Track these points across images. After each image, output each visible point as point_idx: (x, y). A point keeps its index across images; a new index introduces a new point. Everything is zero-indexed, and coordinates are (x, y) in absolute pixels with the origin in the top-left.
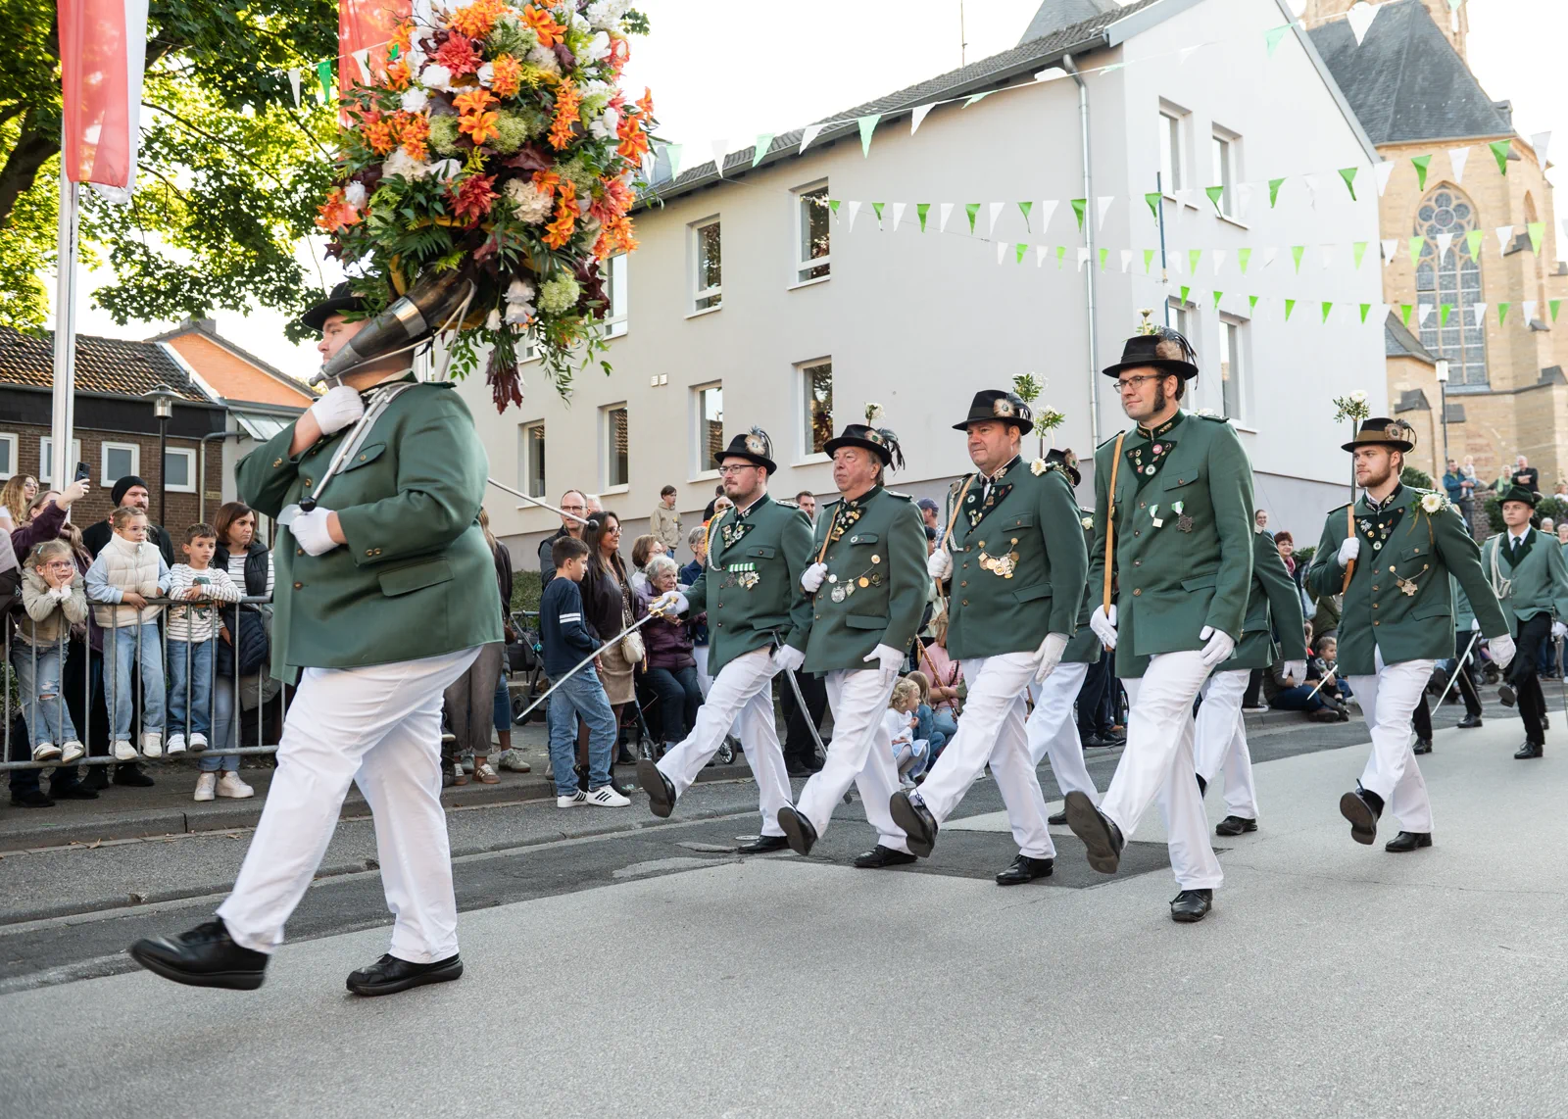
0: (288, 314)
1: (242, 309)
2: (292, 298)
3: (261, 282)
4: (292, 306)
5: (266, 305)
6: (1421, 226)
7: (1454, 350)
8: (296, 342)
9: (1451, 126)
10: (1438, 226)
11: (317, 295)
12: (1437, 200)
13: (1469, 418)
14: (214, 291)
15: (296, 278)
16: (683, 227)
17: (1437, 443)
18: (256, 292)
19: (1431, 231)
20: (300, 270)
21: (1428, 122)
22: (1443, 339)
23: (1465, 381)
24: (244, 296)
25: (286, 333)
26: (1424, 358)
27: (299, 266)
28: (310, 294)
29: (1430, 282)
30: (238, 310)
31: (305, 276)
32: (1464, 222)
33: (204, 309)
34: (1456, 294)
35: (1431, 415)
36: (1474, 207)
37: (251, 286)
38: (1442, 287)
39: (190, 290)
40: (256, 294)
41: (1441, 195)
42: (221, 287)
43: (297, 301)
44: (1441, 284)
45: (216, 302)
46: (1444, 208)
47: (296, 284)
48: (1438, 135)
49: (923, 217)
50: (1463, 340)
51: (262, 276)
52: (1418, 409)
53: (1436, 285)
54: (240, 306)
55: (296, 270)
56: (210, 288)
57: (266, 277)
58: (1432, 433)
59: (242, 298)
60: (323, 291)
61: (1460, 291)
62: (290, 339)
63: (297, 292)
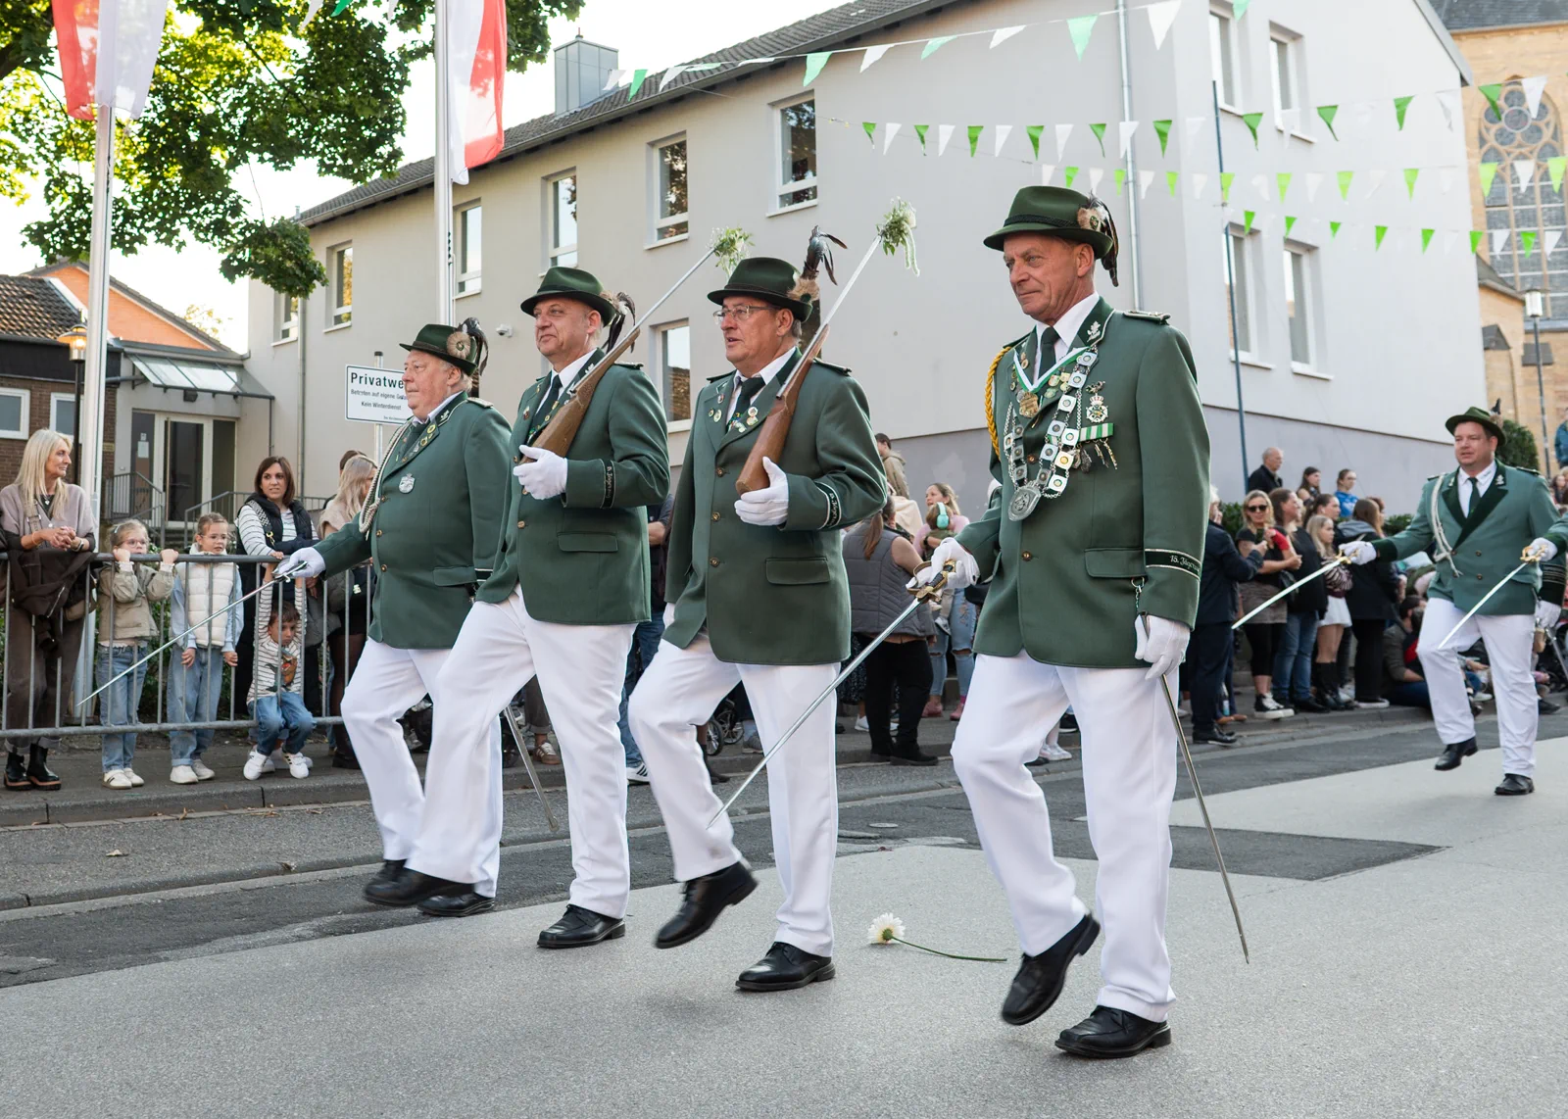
0: (222, 251)
1: (175, 244)
2: (228, 232)
3: (197, 215)
4: (227, 241)
5: (202, 240)
6: (1488, 129)
7: (1534, 278)
8: (232, 279)
9: (1523, 11)
10: (1509, 130)
11: (256, 227)
12: (1506, 99)
13: (1556, 360)
14: (148, 224)
15: (236, 210)
16: (644, 147)
17: (1518, 390)
18: (191, 225)
19: (1501, 135)
20: (240, 201)
21: (1492, 6)
22: (1520, 265)
23: (1550, 315)
24: (178, 230)
25: (221, 270)
26: (1500, 287)
27: (240, 197)
28: (249, 227)
29: (1501, 196)
30: (171, 245)
31: (245, 207)
32: (1542, 124)
33: (136, 245)
34: (1534, 211)
35: (1510, 356)
36: (1554, 105)
37: (186, 220)
38: (1516, 202)
39: (123, 225)
40: (191, 228)
41: (1512, 92)
42: (157, 220)
43: (233, 236)
44: (1515, 198)
45: (151, 236)
46: (1515, 108)
47: (233, 217)
48: (1505, 22)
49: (973, 140)
50: (1545, 265)
51: (198, 209)
52: (1494, 349)
53: (1509, 199)
54: (173, 241)
55: (237, 201)
56: (145, 221)
57: (202, 209)
58: (1513, 378)
59: (176, 233)
60: (262, 223)
61: (1539, 206)
62: (226, 276)
63: (236, 225)
